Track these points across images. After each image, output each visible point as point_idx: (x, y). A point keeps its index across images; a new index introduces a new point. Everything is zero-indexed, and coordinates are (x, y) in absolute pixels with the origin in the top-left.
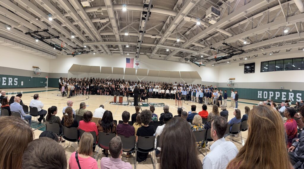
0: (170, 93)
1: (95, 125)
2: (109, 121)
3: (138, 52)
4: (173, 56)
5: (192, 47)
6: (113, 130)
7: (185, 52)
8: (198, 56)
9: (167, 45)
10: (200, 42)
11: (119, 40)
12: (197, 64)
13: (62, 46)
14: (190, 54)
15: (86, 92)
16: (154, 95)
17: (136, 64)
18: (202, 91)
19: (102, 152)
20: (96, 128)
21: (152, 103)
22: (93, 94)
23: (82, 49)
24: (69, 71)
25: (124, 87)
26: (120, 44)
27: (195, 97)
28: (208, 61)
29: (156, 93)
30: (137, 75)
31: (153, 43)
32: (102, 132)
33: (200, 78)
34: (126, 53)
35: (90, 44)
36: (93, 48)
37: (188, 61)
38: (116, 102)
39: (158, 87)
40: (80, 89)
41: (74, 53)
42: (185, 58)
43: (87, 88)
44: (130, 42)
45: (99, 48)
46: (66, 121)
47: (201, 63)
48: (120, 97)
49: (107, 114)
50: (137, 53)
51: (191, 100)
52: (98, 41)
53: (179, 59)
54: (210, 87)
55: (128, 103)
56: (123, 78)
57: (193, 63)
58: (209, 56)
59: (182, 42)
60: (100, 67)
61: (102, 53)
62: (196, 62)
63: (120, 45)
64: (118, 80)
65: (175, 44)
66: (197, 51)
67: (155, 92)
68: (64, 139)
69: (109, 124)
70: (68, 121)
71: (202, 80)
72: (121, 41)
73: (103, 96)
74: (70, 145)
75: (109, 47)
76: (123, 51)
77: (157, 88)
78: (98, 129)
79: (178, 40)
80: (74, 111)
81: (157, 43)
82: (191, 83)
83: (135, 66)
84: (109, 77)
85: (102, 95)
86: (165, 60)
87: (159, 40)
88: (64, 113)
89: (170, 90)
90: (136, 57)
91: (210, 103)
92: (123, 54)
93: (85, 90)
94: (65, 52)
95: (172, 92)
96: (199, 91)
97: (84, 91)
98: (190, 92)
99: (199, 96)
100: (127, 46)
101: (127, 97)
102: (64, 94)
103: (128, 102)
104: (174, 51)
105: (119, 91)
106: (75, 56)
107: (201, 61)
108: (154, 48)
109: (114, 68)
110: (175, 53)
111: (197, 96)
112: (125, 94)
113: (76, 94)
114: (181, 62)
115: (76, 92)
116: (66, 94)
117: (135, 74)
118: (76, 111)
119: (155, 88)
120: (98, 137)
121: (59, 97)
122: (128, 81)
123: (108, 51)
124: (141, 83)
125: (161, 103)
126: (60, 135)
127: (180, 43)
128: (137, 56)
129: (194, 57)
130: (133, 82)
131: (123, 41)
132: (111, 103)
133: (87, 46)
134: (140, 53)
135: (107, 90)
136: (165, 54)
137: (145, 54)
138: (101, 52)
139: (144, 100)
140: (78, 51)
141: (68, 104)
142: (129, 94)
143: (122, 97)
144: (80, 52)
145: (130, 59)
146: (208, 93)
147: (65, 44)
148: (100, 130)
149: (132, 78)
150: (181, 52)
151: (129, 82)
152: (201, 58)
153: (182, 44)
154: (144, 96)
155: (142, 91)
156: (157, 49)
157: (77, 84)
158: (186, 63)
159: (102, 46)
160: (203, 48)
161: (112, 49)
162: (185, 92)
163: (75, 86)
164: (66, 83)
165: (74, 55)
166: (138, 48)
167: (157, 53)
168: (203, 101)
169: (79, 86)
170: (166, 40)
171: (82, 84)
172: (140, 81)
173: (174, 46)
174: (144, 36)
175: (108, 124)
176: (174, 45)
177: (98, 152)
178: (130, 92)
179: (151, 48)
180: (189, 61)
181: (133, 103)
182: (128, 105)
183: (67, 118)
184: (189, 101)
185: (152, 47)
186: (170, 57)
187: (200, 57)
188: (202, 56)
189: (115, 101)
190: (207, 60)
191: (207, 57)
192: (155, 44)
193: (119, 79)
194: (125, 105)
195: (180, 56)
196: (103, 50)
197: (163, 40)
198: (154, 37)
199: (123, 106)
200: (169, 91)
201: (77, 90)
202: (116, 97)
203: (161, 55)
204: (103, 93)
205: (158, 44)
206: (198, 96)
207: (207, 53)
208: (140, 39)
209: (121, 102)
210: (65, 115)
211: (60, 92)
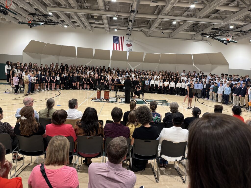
0: (176, 86)
1: (72, 127)
2: (92, 120)
3: (130, 26)
4: (183, 31)
5: (214, 14)
6: (98, 132)
7: (202, 24)
8: (224, 28)
9: (174, 16)
10: (229, 4)
11: (103, 8)
12: (222, 41)
13: (6, 6)
14: (211, 25)
15: (56, 86)
16: (152, 89)
17: (127, 45)
18: (228, 84)
19: (83, 163)
20: (73, 131)
21: (149, 100)
22: (66, 88)
23: (46, 18)
24: (24, 51)
25: (111, 78)
26: (104, 15)
27: (216, 94)
28: (242, 34)
29: (155, 86)
30: (129, 60)
31: (153, 14)
32: (82, 135)
33: (227, 64)
34: (114, 29)
35: (59, 11)
36: (63, 18)
37: (206, 36)
38: (100, 99)
39: (158, 77)
40: (46, 81)
41: (31, 22)
42: (201, 32)
43: (56, 80)
44: (119, 12)
45: (73, 18)
46: (23, 128)
47: (230, 39)
48: (105, 91)
49: (89, 111)
50: (129, 28)
51: (208, 97)
52: (70, 7)
53: (191, 35)
54: (245, 78)
55: (117, 100)
56: (110, 66)
57: (216, 39)
58: (244, 25)
59: (198, 9)
60: (75, 47)
61: (78, 26)
62: (220, 38)
63: (104, 17)
64: (102, 68)
65: (186, 12)
66: (223, 19)
67: (153, 85)
68: (21, 156)
69: (92, 124)
70: (27, 128)
71: (230, 67)
72: (106, 10)
73: (81, 91)
74: (33, 161)
75: (89, 17)
76: (109, 25)
77: (157, 79)
78: (77, 132)
79: (193, 6)
80: (36, 112)
81: (159, 13)
82: (211, 72)
83: (125, 48)
84: (89, 63)
85: (80, 89)
86: (169, 37)
87: (163, 9)
88: (18, 118)
89: (176, 82)
90: (127, 34)
91: (242, 106)
92: (108, 29)
93: (54, 83)
94: (14, 17)
95: (179, 85)
96: (224, 84)
97: (52, 84)
98: (208, 86)
99: (224, 91)
100: (115, 18)
101: (115, 92)
102: (17, 90)
103: (117, 98)
104: (184, 23)
105: (103, 83)
106: (33, 28)
107: (230, 34)
108: (154, 20)
109: (96, 50)
110: (185, 27)
111: (220, 91)
112: (113, 88)
113: (40, 90)
114: (194, 40)
115: (39, 85)
116: (22, 89)
117: (125, 60)
118: (39, 112)
119: (153, 79)
120: (76, 143)
121: (9, 94)
122: (116, 69)
123: (86, 24)
124: (134, 72)
125: (162, 100)
126: (13, 150)
127: (195, 10)
128: (129, 33)
129: (217, 29)
130: (123, 71)
131: (109, 10)
132: (93, 100)
133: (52, 13)
134: (133, 29)
135: (87, 82)
136: (171, 29)
137: (140, 30)
138: (76, 24)
139: (138, 95)
140: (38, 19)
141: (25, 103)
142: (118, 87)
143: (108, 91)
144: (42, 22)
145: (118, 37)
146: (240, 88)
147: (13, 4)
148: (80, 134)
149: (122, 65)
150: (195, 25)
151: (118, 71)
152: (229, 31)
153: (198, 11)
154: (138, 90)
155: (136, 83)
156: (158, 21)
157: (40, 73)
158: (202, 40)
159: (77, 15)
160: (234, 13)
161: (93, 21)
162: (200, 85)
163: (37, 76)
164: (20, 72)
165: (31, 25)
166: (131, 21)
167: (158, 28)
168: (230, 101)
169: (43, 77)
170: (174, 7)
171: (48, 73)
172: (133, 70)
173: (184, 16)
174: (141, 3)
175: (90, 124)
176: (185, 14)
177: (77, 163)
178: (120, 85)
179: (149, 21)
180: (208, 37)
181: (123, 100)
182: (117, 101)
183: (25, 124)
184: (206, 99)
185: (151, 20)
186: (178, 32)
187: (229, 28)
188: (232, 27)
189: (99, 97)
190: (241, 31)
191: (242, 26)
192: (156, 15)
193: (104, 67)
194: (112, 102)
195: (193, 31)
196: (79, 23)
197: (168, 8)
198: (155, 4)
199: (111, 103)
200: (174, 83)
201: (40, 83)
202: (100, 91)
203: (164, 31)
204: (81, 87)
205: (161, 14)
206: (221, 93)
207: (241, 20)
208: (134, 7)
209: (107, 98)
210: (21, 120)
211: (9, 87)
